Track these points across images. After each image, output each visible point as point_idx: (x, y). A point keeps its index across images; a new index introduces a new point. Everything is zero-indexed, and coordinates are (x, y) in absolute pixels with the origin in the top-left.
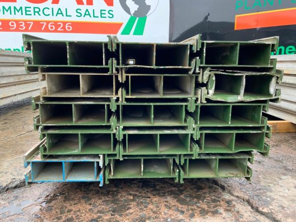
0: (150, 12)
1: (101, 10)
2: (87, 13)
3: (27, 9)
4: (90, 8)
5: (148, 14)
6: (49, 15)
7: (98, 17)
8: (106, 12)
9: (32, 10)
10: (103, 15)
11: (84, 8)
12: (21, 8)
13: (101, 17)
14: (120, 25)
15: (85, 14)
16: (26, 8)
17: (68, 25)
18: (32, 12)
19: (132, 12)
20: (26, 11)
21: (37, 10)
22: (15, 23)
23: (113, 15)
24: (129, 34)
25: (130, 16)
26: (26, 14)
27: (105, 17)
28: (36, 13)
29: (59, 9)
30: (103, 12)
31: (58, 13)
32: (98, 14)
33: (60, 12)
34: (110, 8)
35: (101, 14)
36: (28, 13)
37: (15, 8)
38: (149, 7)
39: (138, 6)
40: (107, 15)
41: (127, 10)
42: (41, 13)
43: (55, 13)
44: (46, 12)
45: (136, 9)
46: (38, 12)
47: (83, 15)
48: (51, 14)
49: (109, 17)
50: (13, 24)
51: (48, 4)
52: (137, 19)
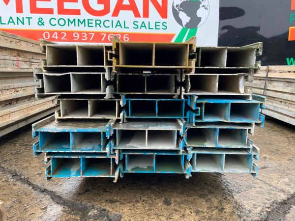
0: (200, 23)
1: (156, 23)
2: (143, 25)
3: (90, 21)
4: (146, 20)
5: (199, 25)
6: (109, 27)
7: (153, 29)
8: (161, 24)
9: (94, 22)
10: (157, 27)
11: (140, 20)
12: (84, 20)
13: (156, 29)
14: (172, 36)
15: (141, 26)
16: (88, 20)
17: (126, 36)
18: (94, 25)
19: (184, 23)
20: (89, 23)
21: (98, 22)
22: (78, 34)
23: (166, 27)
25: (182, 27)
26: (89, 26)
27: (159, 29)
28: (98, 25)
29: (118, 21)
30: (157, 24)
31: (117, 25)
32: (153, 25)
33: (119, 24)
34: (165, 20)
35: (156, 26)
36: (90, 25)
37: (79, 20)
38: (200, 19)
39: (189, 18)
40: (161, 27)
41: (179, 21)
42: (102, 25)
43: (114, 25)
44: (107, 24)
45: (188, 21)
46: (99, 24)
47: (139, 27)
48: (111, 26)
49: (163, 28)
50: (76, 35)
51: (109, 16)
52: (189, 29)
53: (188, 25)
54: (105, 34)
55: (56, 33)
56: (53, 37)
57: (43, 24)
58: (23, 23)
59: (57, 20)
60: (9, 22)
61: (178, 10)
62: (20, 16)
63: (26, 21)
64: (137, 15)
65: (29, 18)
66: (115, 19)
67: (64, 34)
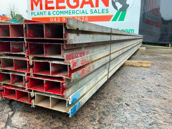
0: (128, 8)
1: (102, 9)
2: (96, 11)
3: (70, 12)
4: (97, 9)
5: (127, 9)
6: (78, 14)
7: (100, 13)
8: (105, 10)
9: (72, 12)
10: (103, 12)
11: (94, 9)
12: (67, 11)
13: (102, 13)
14: (112, 16)
15: (95, 12)
16: (69, 11)
18: (72, 13)
19: (118, 9)
20: (69, 12)
21: (74, 12)
22: (64, 18)
23: (108, 11)
24: (116, 21)
25: (117, 11)
26: (69, 14)
27: (104, 13)
28: (73, 13)
29: (83, 10)
30: (103, 10)
31: (82, 13)
32: (101, 11)
33: (83, 12)
34: (107, 8)
35: (102, 11)
36: (70, 13)
37: (65, 11)
38: (128, 5)
39: (122, 5)
40: (105, 11)
41: (116, 8)
42: (75, 13)
43: (81, 13)
44: (78, 12)
45: (121, 7)
46: (74, 13)
47: (93, 12)
48: (79, 13)
49: (106, 12)
50: (64, 19)
51: (78, 8)
52: (121, 12)
53: (121, 10)
54: (77, 18)
55: (55, 18)
56: (54, 20)
57: (50, 14)
58: (42, 14)
59: (56, 12)
60: (37, 14)
61: (115, 1)
62: (41, 11)
63: (44, 13)
64: (92, 6)
65: (45, 12)
66: (82, 9)
67: (58, 19)
